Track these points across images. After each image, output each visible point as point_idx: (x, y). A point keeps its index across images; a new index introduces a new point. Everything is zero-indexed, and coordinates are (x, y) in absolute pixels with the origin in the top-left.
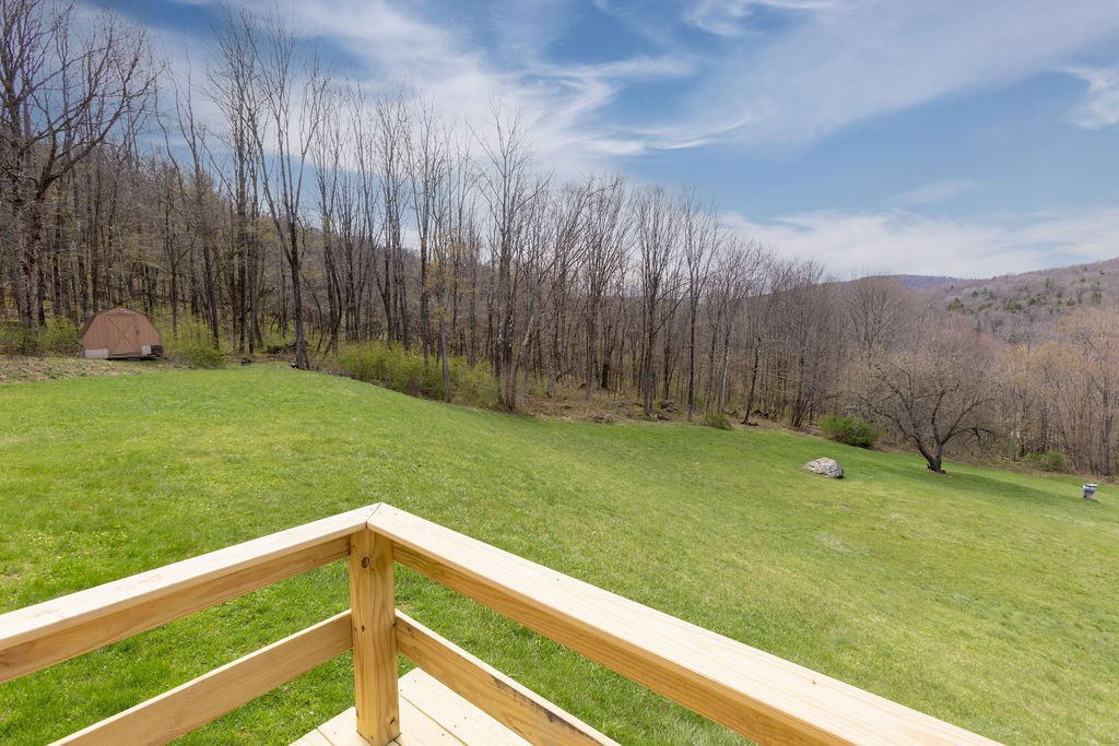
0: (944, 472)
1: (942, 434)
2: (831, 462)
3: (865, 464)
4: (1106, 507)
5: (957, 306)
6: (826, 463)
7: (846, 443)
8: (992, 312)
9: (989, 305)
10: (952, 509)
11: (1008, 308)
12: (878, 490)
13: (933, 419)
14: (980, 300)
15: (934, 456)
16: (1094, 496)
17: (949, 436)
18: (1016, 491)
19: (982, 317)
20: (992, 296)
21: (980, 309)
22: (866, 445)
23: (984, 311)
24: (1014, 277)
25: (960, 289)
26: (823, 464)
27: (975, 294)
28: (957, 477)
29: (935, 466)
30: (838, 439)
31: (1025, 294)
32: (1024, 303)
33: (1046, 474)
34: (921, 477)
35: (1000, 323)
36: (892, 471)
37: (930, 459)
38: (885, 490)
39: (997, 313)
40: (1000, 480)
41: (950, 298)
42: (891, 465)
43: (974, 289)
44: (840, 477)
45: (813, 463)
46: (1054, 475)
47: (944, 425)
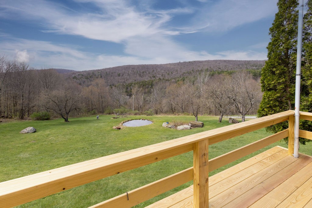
0: (69, 121)
1: (68, 111)
2: (31, 128)
3: (45, 125)
4: (100, 120)
5: (75, 78)
6: (30, 129)
7: (41, 120)
8: (83, 79)
9: (82, 78)
10: (68, 131)
11: (86, 78)
12: (47, 132)
13: (65, 108)
14: (80, 76)
15: (66, 118)
16: (99, 118)
17: (69, 111)
18: (85, 121)
19: (81, 80)
20: (83, 76)
21: (80, 79)
22: (48, 119)
23: (81, 79)
24: (87, 71)
25: (75, 74)
26: (28, 129)
27: (79, 75)
28: (72, 122)
29: (66, 120)
30: (38, 119)
31: (89, 75)
32: (89, 77)
33: (93, 116)
34: (63, 124)
35: (84, 82)
36: (54, 125)
37: (65, 119)
38: (50, 131)
39: (84, 79)
40: (82, 119)
41: (73, 76)
42: (54, 123)
43: (79, 73)
44: (35, 132)
45: (24, 130)
46: (94, 115)
47: (68, 109)
